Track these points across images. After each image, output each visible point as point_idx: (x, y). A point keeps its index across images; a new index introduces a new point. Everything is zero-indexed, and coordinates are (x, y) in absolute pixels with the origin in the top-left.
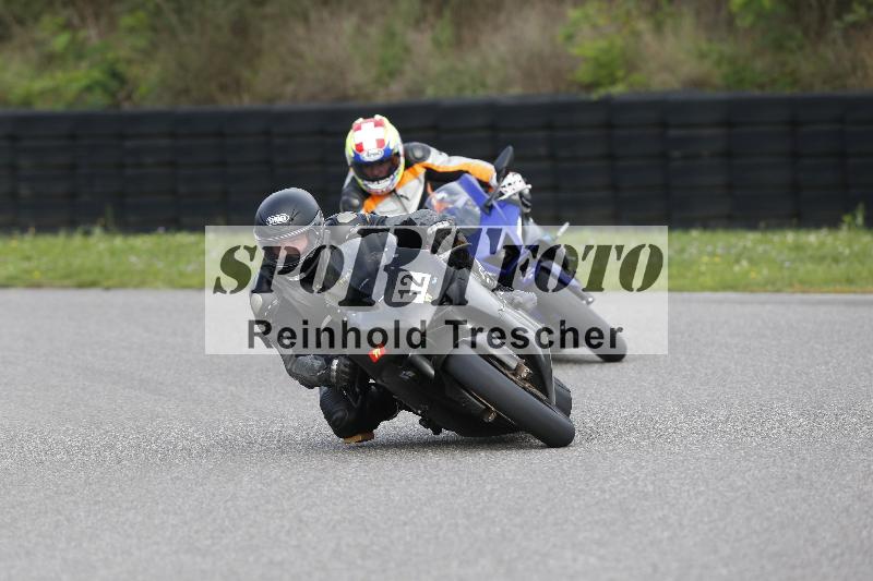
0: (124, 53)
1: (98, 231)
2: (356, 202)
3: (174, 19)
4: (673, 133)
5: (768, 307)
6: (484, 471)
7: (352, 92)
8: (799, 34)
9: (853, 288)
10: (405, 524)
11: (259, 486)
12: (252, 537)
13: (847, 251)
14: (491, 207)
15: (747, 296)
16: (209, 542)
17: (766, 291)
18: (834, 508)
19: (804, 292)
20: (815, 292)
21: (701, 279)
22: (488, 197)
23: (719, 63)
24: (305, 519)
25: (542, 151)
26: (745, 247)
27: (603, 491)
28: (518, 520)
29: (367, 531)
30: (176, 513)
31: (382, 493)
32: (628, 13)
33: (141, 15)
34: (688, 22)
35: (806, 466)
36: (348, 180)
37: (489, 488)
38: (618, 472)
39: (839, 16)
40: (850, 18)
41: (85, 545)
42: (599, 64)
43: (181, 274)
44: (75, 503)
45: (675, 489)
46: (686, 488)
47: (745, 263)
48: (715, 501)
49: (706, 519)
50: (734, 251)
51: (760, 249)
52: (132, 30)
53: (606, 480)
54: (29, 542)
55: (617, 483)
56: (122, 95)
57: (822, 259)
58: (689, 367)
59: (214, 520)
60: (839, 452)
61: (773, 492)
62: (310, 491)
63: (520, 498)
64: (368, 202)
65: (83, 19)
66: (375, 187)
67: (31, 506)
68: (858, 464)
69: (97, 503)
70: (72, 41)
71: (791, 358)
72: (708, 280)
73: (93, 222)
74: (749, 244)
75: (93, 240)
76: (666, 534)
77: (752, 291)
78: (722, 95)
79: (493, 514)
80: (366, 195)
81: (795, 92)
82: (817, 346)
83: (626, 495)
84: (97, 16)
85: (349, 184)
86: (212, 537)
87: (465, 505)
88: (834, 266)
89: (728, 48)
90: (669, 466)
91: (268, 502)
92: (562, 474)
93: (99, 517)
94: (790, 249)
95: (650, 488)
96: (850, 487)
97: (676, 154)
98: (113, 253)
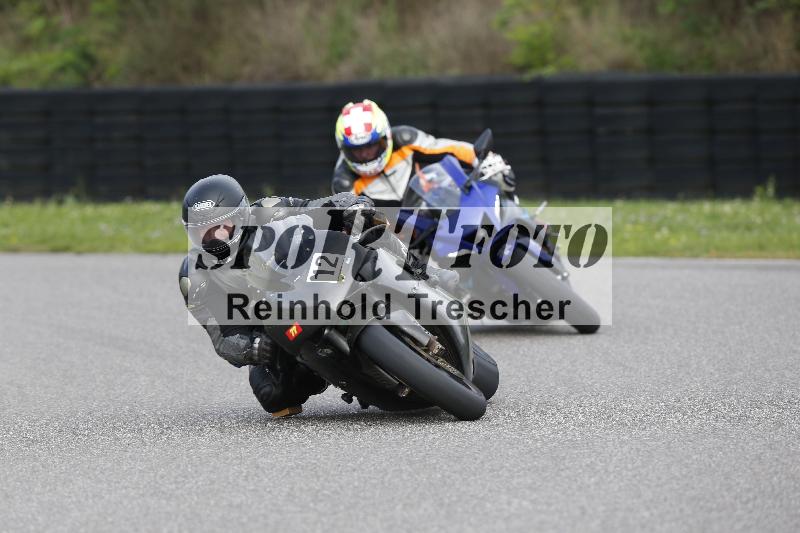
0: (94, 36)
2: (347, 183)
3: (141, 6)
4: (599, 111)
5: (687, 272)
8: (715, 20)
12: (213, 482)
13: (759, 220)
14: (470, 188)
15: (666, 261)
17: (684, 257)
19: (719, 257)
20: (730, 257)
21: (626, 245)
22: (468, 178)
23: (641, 47)
24: (261, 466)
26: (665, 216)
28: (458, 467)
29: (318, 477)
36: (339, 163)
39: (751, 3)
40: (761, 5)
41: (59, 488)
42: (531, 48)
43: (147, 240)
47: (665, 231)
50: (655, 220)
51: (680, 218)
52: (102, 15)
54: (8, 486)
56: (92, 75)
57: (736, 227)
59: (179, 466)
64: (358, 183)
65: (57, 5)
66: (363, 168)
70: (47, 26)
72: (631, 246)
73: (66, 192)
74: (669, 214)
75: (66, 209)
77: (672, 257)
78: (644, 76)
80: (356, 176)
81: (711, 73)
84: (70, 3)
85: (340, 167)
86: (176, 482)
88: (747, 234)
89: (649, 33)
94: (707, 218)
97: (602, 130)
98: (84, 221)
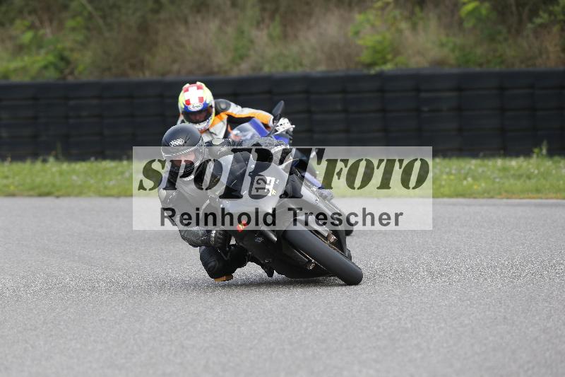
0: (68, 44)
1: (51, 159)
3: (101, 22)
4: (423, 95)
5: (485, 208)
6: (302, 315)
7: (216, 69)
8: (505, 31)
9: (540, 195)
10: (251, 349)
11: (157, 325)
12: (151, 358)
13: (536, 172)
15: (471, 201)
16: (124, 361)
17: (484, 198)
18: (528, 338)
19: (508, 198)
20: (516, 198)
21: (442, 190)
23: (453, 50)
24: (186, 346)
25: (339, 107)
26: (470, 169)
27: (379, 327)
28: (324, 346)
29: (226, 354)
30: (102, 343)
31: (236, 329)
32: (395, 18)
33: (79, 19)
34: (433, 23)
35: (510, 310)
37: (304, 325)
38: (388, 315)
39: (530, 20)
40: (538, 21)
41: (43, 363)
42: (375, 51)
43: (106, 188)
44: (37, 336)
45: (425, 326)
46: (432, 325)
47: (469, 179)
48: (451, 334)
49: (445, 345)
50: (463, 172)
51: (480, 170)
52: (73, 29)
53: (380, 320)
54: (7, 361)
55: (388, 322)
56: (67, 71)
57: (520, 176)
58: (433, 247)
59: (127, 347)
60: (531, 302)
61: (488, 328)
62: (189, 327)
63: (325, 332)
65: (42, 22)
66: (197, 127)
67: (8, 338)
68: (543, 309)
69: (51, 336)
70: (35, 37)
71: (499, 240)
72: (446, 190)
73: (49, 154)
74: (473, 167)
75: (48, 165)
76: (419, 355)
77: (475, 198)
78: (455, 71)
79: (307, 342)
81: (503, 68)
82: (517, 233)
83: (393, 330)
84: (51, 21)
86: (126, 358)
87: (290, 336)
88: (528, 181)
89: (459, 40)
90: (421, 311)
91: (162, 335)
92: (352, 317)
93: (53, 344)
94: (499, 170)
95: (409, 325)
96: (538, 324)
97: (425, 109)
98: (61, 173)
